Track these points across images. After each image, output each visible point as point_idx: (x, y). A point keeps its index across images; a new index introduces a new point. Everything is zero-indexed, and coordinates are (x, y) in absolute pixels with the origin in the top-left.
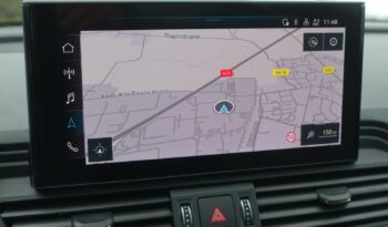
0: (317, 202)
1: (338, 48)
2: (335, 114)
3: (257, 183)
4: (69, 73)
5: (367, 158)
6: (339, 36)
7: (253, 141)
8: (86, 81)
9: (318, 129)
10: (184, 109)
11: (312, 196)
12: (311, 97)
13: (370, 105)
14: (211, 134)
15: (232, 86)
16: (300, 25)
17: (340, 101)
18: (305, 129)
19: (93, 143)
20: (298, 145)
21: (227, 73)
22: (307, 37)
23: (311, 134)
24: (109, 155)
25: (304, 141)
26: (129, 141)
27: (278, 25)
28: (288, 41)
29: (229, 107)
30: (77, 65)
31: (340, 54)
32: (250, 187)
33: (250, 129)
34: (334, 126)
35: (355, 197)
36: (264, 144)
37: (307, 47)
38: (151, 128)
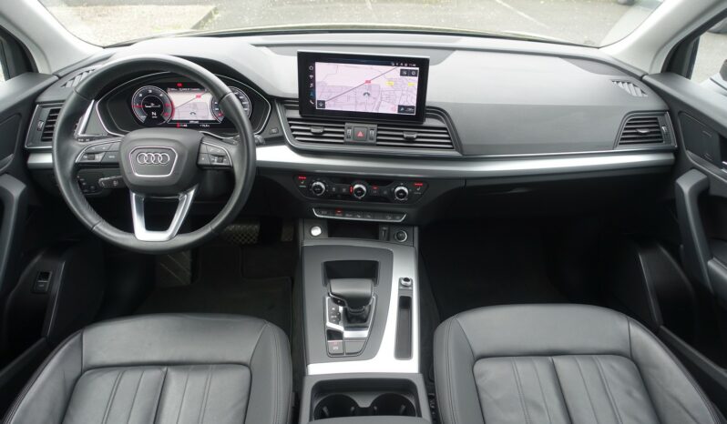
0: (403, 136)
1: (416, 76)
2: (414, 103)
3: (378, 125)
4: (311, 76)
5: (430, 122)
6: (416, 71)
7: (378, 108)
8: (317, 80)
9: (406, 107)
10: (351, 93)
11: (400, 134)
12: (403, 95)
13: (432, 98)
14: (361, 104)
15: (370, 87)
16: (399, 66)
17: (416, 97)
18: (400, 107)
19: (319, 102)
20: (396, 112)
21: (368, 82)
22: (402, 70)
23: (402, 109)
24: (324, 106)
25: (399, 111)
26: (331, 102)
27: (390, 65)
28: (394, 71)
29: (369, 94)
30: (314, 74)
31: (416, 79)
32: (376, 126)
33: (377, 104)
34: (412, 107)
35: (418, 137)
36: (382, 111)
37: (402, 74)
38: (339, 99)
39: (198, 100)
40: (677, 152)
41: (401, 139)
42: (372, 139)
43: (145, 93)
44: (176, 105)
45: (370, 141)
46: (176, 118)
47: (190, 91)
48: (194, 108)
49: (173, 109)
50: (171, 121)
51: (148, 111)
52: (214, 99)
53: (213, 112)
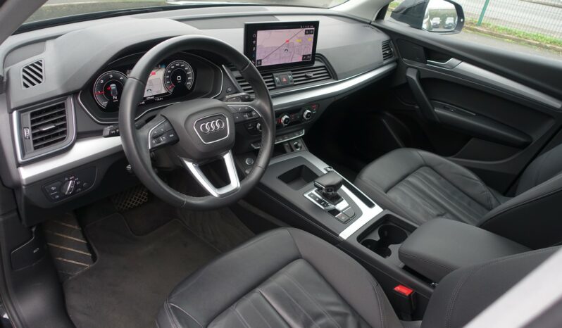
0: (305, 76)
1: (312, 33)
2: (310, 52)
3: (292, 71)
4: (254, 42)
5: (317, 64)
6: (313, 30)
7: (292, 59)
8: (258, 44)
9: (306, 56)
10: (277, 51)
11: (304, 75)
12: (306, 48)
13: (319, 49)
14: (283, 58)
15: (288, 45)
16: (304, 28)
17: (312, 48)
18: (304, 56)
19: (258, 61)
20: (301, 60)
21: (288, 41)
22: (306, 31)
24: (261, 64)
25: (303, 59)
26: (266, 60)
27: (300, 28)
28: (301, 32)
29: (287, 50)
30: (256, 41)
31: (313, 35)
32: (290, 72)
33: (291, 56)
34: (310, 55)
35: (314, 75)
36: (294, 61)
37: (306, 34)
38: (271, 56)
39: (153, 77)
40: (397, 61)
41: (304, 78)
42: (291, 81)
45: (291, 83)
52: (166, 74)
53: (165, 85)
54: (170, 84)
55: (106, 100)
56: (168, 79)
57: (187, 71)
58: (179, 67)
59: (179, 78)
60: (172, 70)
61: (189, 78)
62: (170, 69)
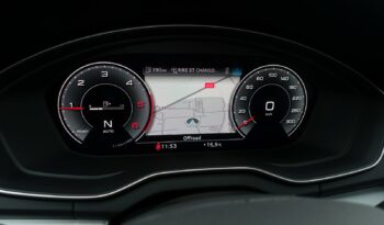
39: (209, 92)
43: (92, 79)
44: (159, 102)
46: (156, 130)
47: (195, 74)
48: (195, 110)
49: (152, 113)
50: (146, 138)
51: (94, 120)
52: (239, 91)
53: (233, 119)
54: (245, 116)
55: (85, 127)
56: (243, 105)
57: (293, 93)
58: (277, 80)
59: (270, 106)
60: (256, 84)
61: (294, 110)
62: (252, 81)
